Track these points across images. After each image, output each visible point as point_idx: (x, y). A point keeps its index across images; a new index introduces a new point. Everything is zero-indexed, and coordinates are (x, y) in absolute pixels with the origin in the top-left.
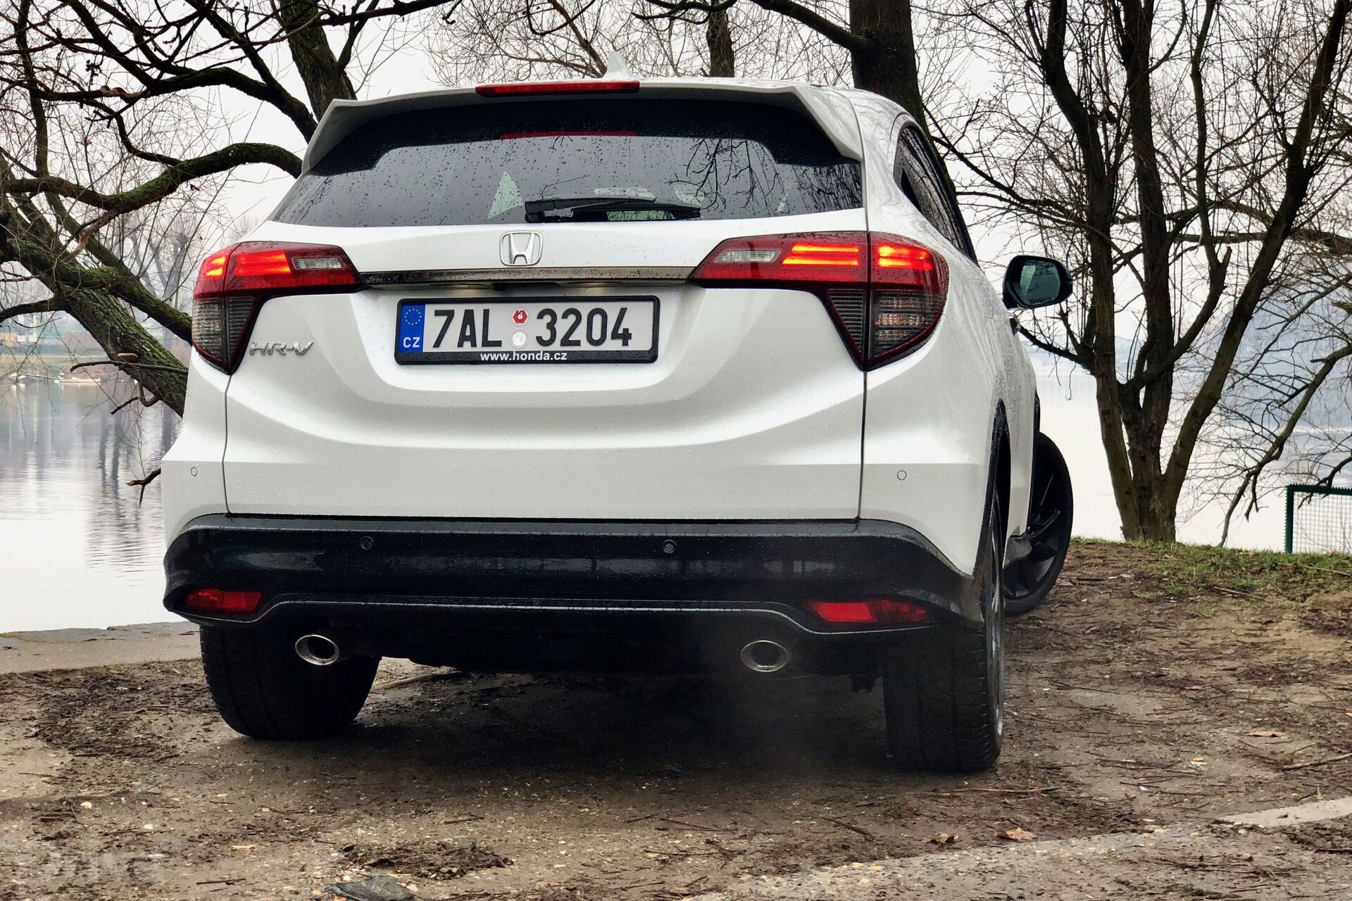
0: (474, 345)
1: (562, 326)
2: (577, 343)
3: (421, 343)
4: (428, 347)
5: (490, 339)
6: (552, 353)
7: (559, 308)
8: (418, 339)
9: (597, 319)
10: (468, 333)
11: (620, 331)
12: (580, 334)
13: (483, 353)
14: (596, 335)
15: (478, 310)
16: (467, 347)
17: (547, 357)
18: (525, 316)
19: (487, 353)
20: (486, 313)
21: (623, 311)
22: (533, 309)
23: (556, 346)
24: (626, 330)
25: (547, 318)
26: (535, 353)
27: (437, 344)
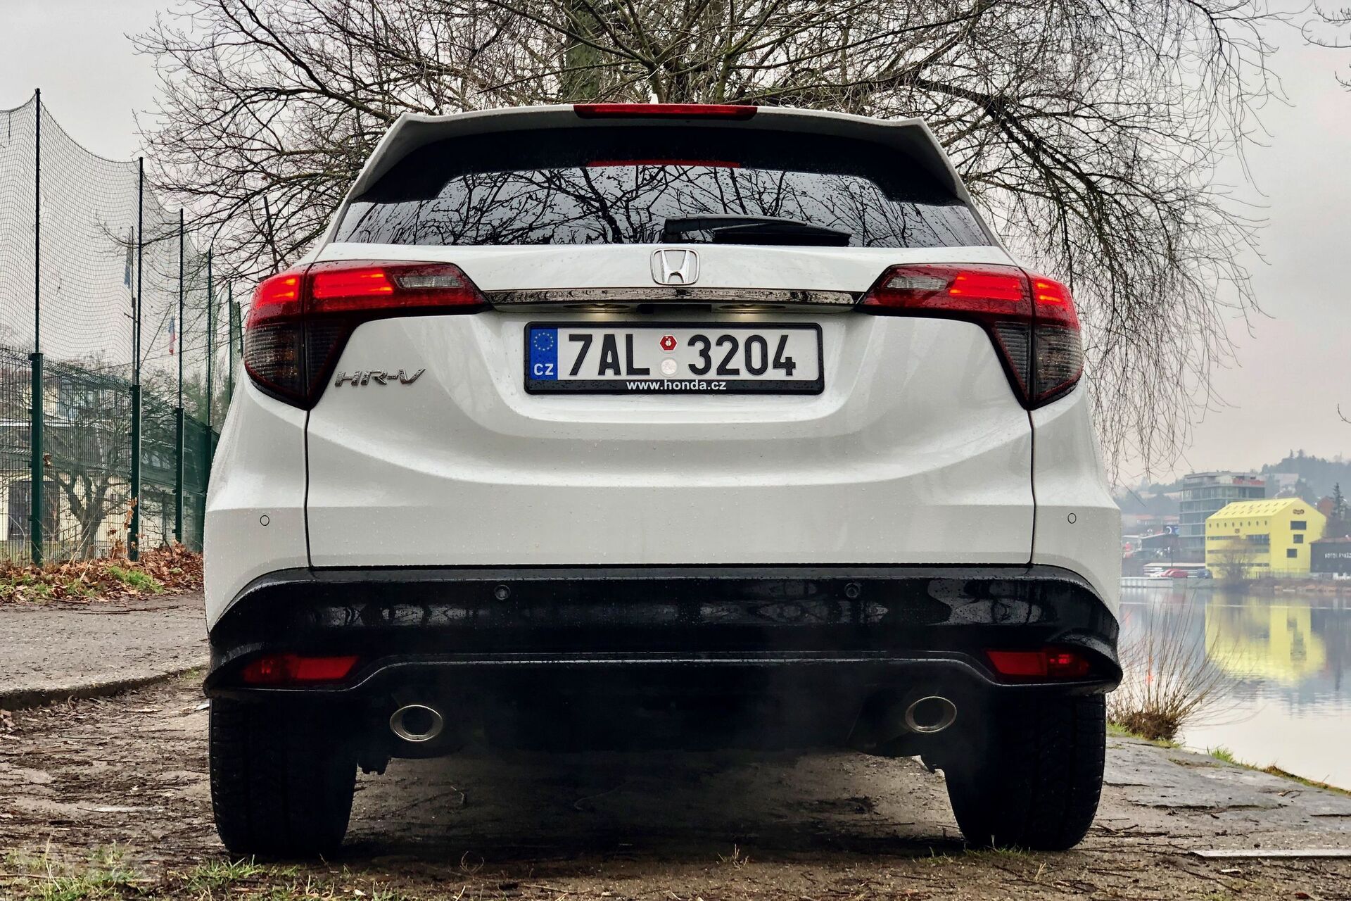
0: (618, 372)
1: (718, 354)
2: (736, 372)
3: (555, 370)
4: (564, 374)
5: (635, 366)
6: (709, 382)
7: (713, 335)
8: (551, 366)
9: (756, 347)
10: (609, 360)
11: (783, 360)
12: (738, 362)
13: (630, 381)
14: (757, 363)
15: (620, 336)
16: (610, 375)
17: (704, 386)
18: (674, 343)
19: (634, 381)
20: (629, 339)
21: (784, 340)
22: (682, 336)
23: (712, 374)
24: (789, 359)
25: (700, 345)
26: (690, 381)
27: (575, 371)
